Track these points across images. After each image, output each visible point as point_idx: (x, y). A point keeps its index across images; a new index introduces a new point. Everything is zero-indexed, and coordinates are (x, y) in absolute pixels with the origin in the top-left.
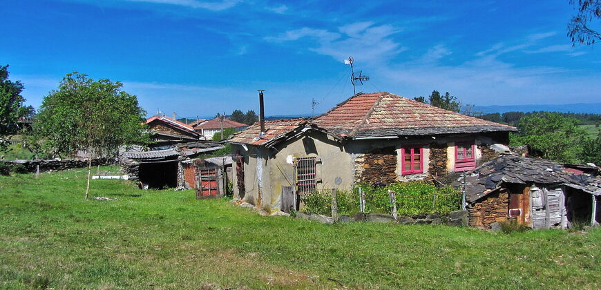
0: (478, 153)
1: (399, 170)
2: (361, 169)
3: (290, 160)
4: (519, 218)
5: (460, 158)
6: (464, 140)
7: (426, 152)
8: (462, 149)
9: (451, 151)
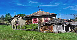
0: (49, 19)
1: (33, 22)
2: (26, 22)
3: (14, 21)
4: (51, 31)
5: (45, 20)
6: (46, 17)
7: (38, 19)
8: (45, 18)
9: (43, 19)
